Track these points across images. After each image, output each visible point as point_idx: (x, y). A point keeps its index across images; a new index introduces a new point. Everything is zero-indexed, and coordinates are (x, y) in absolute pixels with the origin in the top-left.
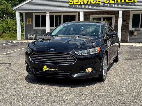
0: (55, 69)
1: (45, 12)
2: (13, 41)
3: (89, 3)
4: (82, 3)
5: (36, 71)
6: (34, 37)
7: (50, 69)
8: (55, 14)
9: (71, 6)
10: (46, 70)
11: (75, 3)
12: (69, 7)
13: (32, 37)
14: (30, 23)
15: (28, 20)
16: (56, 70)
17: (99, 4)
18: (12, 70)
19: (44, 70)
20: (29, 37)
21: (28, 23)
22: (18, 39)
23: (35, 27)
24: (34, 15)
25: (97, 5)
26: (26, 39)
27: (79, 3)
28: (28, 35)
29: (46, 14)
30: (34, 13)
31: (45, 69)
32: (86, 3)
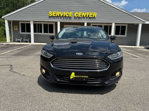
0: (85, 77)
1: (30, 21)
2: (4, 43)
3: (64, 16)
4: (59, 16)
5: (59, 79)
6: (21, 40)
7: (79, 76)
8: (37, 23)
9: (50, 17)
10: (73, 78)
11: (53, 15)
12: (49, 18)
13: (19, 40)
14: (17, 29)
15: (15, 27)
16: (87, 77)
17: (71, 17)
18: (17, 73)
19: (71, 78)
20: (16, 40)
21: (15, 29)
22: (7, 42)
23: (21, 33)
24: (20, 23)
25: (70, 18)
26: (14, 41)
27: (57, 15)
28: (16, 38)
29: (31, 23)
30: (20, 22)
31: (73, 76)
32: (61, 15)
